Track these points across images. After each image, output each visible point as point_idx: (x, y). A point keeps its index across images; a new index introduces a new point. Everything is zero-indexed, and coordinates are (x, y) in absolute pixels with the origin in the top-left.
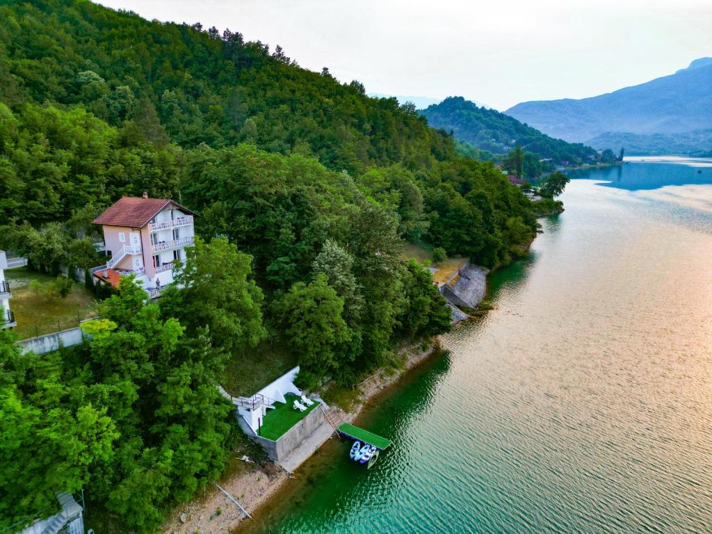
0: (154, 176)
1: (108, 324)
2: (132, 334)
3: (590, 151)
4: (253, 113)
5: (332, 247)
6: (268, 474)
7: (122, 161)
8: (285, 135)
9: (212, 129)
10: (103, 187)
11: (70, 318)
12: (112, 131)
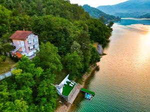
0: (23, 24)
1: (20, 71)
2: (28, 73)
3: (114, 17)
4: (44, 7)
5: (75, 43)
6: (66, 105)
7: (14, 20)
8: (53, 13)
9: (34, 11)
10: (10, 27)
11: (7, 68)
12: (10, 12)
